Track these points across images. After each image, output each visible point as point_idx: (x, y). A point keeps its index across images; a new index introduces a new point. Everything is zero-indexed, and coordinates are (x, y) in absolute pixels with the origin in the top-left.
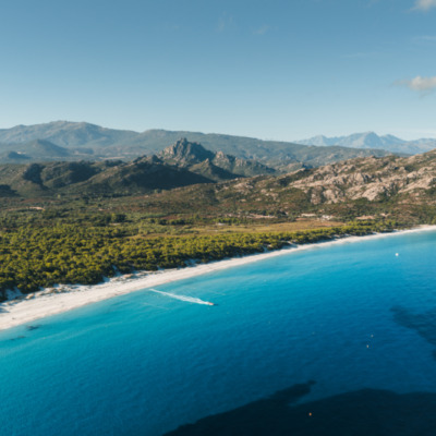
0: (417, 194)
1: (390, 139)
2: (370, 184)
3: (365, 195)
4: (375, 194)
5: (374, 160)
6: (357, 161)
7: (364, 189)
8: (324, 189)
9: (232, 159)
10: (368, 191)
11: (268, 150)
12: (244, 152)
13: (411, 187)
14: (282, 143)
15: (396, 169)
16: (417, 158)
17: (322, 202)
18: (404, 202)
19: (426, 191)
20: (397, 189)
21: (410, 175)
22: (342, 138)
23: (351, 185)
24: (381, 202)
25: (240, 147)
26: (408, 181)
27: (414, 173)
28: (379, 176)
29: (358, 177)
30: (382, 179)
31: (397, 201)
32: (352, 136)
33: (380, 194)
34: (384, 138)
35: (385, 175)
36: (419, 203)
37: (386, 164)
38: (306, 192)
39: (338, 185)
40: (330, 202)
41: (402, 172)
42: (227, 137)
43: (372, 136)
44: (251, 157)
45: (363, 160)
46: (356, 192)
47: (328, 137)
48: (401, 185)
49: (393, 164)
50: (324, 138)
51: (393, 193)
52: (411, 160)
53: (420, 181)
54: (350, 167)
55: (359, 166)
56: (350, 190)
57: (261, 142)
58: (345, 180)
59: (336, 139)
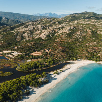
0: (64, 36)
1: (55, 14)
2: (44, 30)
3: (41, 36)
4: (45, 36)
5: (47, 19)
6: (42, 20)
7: (41, 33)
8: (24, 33)
9: (8, 19)
10: (42, 34)
11: (23, 17)
12: (16, 17)
13: (61, 32)
14: (27, 15)
15: (55, 23)
16: (62, 18)
17: (22, 40)
18: (58, 40)
19: (67, 34)
20: (55, 33)
21: (60, 26)
22: (44, 14)
23: (36, 31)
24: (47, 40)
25: (15, 16)
26: (59, 29)
27: (62, 25)
28: (48, 26)
29: (40, 27)
30: (49, 27)
31: (55, 39)
32: (46, 13)
33: (47, 36)
34: (53, 14)
35: (51, 26)
36: (65, 41)
37: (51, 21)
38: (15, 34)
39: (30, 31)
40: (25, 40)
41: (57, 24)
42: (12, 13)
43: (50, 14)
44: (18, 19)
45: (44, 19)
46: (37, 34)
47: (40, 14)
48: (57, 31)
49: (54, 21)
50: (39, 14)
51: (53, 35)
52: (60, 20)
53: (64, 29)
54: (38, 22)
55: (42, 22)
56: (35, 33)
57: (22, 14)
58: (34, 28)
59: (42, 14)
